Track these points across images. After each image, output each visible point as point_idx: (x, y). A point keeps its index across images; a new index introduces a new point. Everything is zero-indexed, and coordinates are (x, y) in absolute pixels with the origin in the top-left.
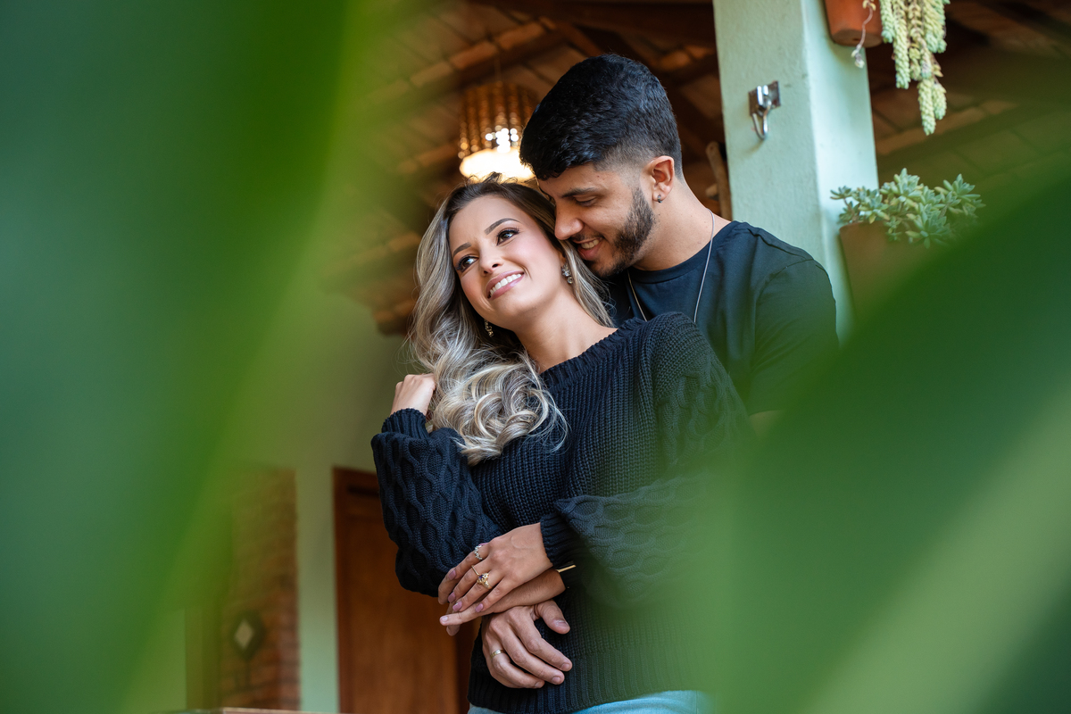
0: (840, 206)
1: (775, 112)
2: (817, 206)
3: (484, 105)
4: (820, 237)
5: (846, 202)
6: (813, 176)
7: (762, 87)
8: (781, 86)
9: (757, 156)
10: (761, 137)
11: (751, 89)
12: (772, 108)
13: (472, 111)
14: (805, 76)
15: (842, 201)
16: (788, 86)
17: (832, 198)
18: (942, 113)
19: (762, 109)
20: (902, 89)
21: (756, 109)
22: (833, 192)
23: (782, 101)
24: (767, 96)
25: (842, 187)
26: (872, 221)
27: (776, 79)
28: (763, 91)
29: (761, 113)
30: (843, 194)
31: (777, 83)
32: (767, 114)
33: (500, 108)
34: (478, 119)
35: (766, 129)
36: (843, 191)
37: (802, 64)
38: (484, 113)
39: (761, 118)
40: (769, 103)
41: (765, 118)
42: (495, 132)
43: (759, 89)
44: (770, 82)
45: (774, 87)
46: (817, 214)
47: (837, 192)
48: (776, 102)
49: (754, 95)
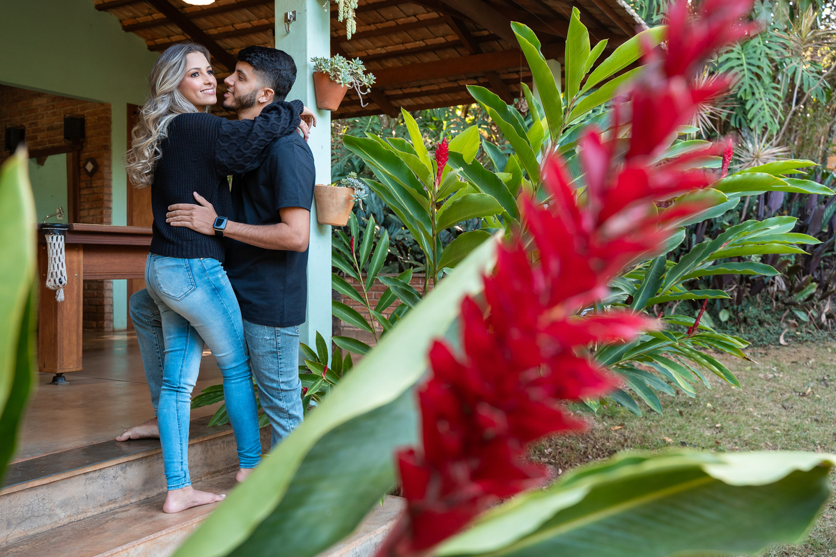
1: (295, 23)
8: (296, 13)
10: (288, 32)
11: (285, 12)
12: (293, 21)
14: (306, 11)
15: (314, 62)
16: (299, 13)
18: (354, 32)
19: (289, 21)
20: (340, 22)
21: (287, 21)
22: (311, 59)
23: (297, 19)
24: (291, 16)
27: (294, 9)
28: (290, 14)
31: (294, 11)
32: (292, 23)
35: (290, 29)
37: (305, 6)
39: (288, 24)
40: (292, 19)
41: (291, 25)
43: (288, 13)
44: (292, 10)
45: (294, 13)
46: (306, 66)
47: (313, 58)
48: (294, 19)
49: (286, 15)
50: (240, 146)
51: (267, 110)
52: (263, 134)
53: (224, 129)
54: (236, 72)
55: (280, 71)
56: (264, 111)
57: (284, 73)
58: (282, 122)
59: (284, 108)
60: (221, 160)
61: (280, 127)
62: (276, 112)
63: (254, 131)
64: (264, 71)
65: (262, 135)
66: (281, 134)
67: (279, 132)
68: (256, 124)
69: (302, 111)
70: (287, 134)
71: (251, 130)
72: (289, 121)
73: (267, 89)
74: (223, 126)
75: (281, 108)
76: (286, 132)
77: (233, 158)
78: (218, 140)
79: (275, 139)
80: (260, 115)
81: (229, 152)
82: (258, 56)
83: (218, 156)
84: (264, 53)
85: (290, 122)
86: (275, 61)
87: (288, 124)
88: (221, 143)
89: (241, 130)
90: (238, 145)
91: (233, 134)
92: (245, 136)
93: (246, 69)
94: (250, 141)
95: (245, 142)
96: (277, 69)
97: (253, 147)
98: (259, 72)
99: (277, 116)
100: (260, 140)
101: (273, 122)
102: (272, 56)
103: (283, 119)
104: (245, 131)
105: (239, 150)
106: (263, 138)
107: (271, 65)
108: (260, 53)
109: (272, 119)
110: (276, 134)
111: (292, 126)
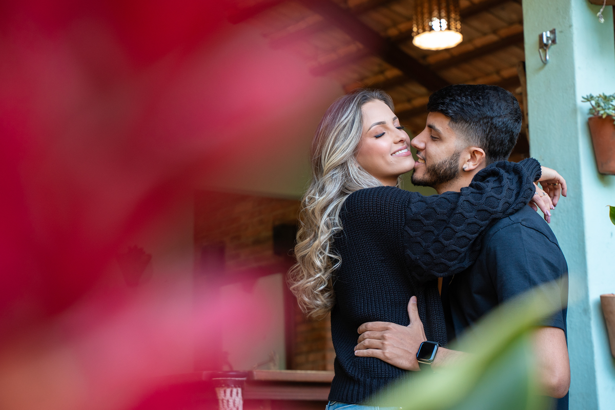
0: (587, 106)
1: (553, 47)
2: (575, 105)
3: (426, 5)
4: (576, 123)
5: (591, 104)
6: (573, 86)
7: (546, 32)
8: (557, 32)
9: (542, 73)
10: (545, 62)
11: (540, 33)
12: (551, 45)
13: (419, 9)
14: (571, 26)
15: (588, 103)
16: (561, 32)
17: (582, 101)
19: (546, 45)
21: (543, 46)
22: (583, 98)
23: (557, 41)
24: (550, 37)
25: (589, 94)
26: (604, 116)
27: (555, 27)
28: (547, 34)
29: (545, 48)
30: (589, 98)
31: (554, 30)
32: (549, 48)
33: (435, 7)
34: (422, 14)
35: (548, 57)
36: (589, 97)
37: (570, 19)
38: (426, 10)
39: (545, 50)
40: (550, 42)
41: (547, 51)
42: (432, 21)
43: (544, 34)
44: (551, 29)
45: (553, 32)
46: (575, 110)
47: (586, 97)
48: (554, 41)
49: (541, 37)
50: (438, 235)
51: (481, 177)
52: (473, 214)
53: (414, 209)
54: (426, 129)
55: (492, 118)
56: (475, 178)
57: (498, 122)
58: (504, 194)
59: (507, 172)
60: (413, 257)
61: (502, 202)
62: (494, 179)
63: (459, 210)
64: (466, 122)
65: (471, 215)
66: (504, 212)
67: (499, 209)
68: (462, 198)
69: (539, 175)
70: (512, 214)
71: (454, 209)
72: (515, 192)
73: (474, 148)
74: (412, 206)
75: (502, 172)
76: (510, 211)
77: (429, 254)
78: (407, 228)
79: (495, 221)
80: (471, 185)
81: (424, 244)
82: (456, 101)
83: (409, 252)
84: (466, 96)
85: (518, 194)
86: (483, 105)
87: (514, 198)
88: (410, 232)
89: (438, 210)
90: (436, 232)
91: (426, 217)
92: (445, 218)
93: (440, 123)
94: (452, 226)
95: (445, 228)
96: (486, 117)
97: (459, 235)
98: (459, 125)
99: (496, 185)
100: (469, 224)
101: (489, 194)
102: (478, 98)
103: (505, 188)
104: (445, 211)
105: (437, 241)
106: (474, 220)
107: (476, 112)
108: (459, 95)
109: (488, 189)
110: (496, 212)
111: (520, 199)
